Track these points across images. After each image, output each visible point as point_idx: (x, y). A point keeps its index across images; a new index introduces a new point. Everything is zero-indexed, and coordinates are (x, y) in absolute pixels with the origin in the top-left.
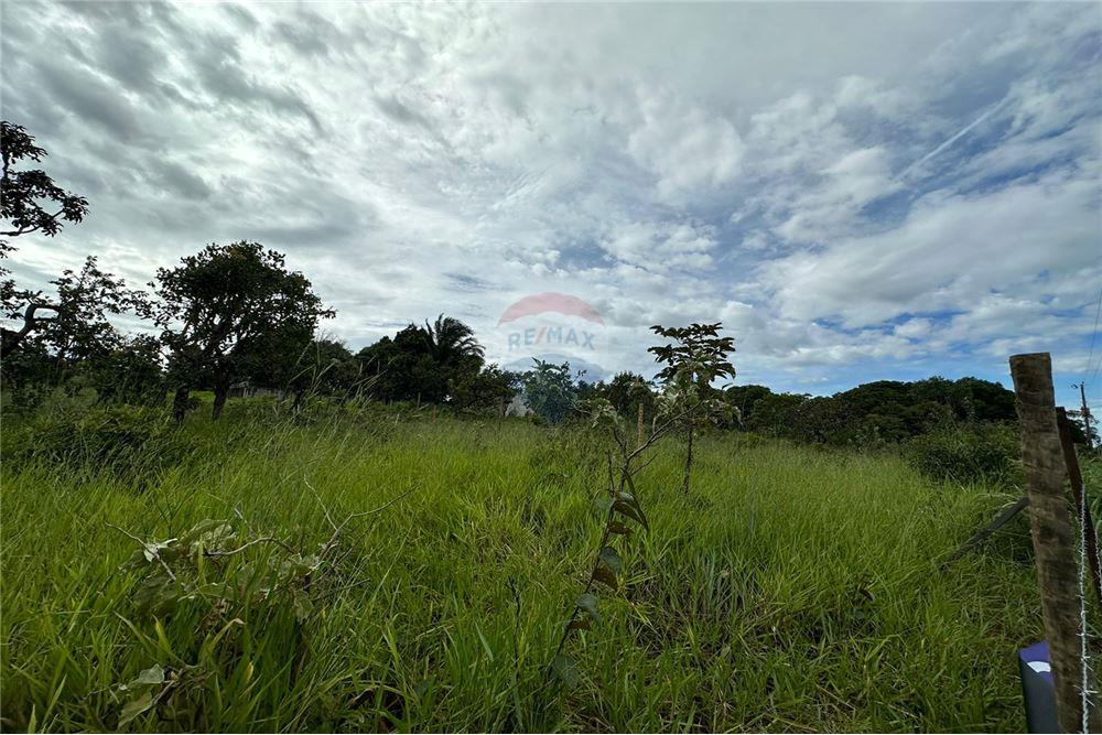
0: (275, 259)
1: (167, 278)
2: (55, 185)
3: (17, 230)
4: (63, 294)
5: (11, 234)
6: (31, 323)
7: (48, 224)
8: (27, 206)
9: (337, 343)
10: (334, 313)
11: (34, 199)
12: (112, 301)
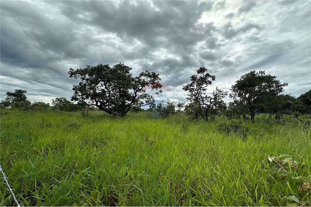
0: (262, 73)
1: (234, 87)
2: (210, 75)
3: (206, 85)
4: (214, 96)
5: (206, 87)
6: (211, 103)
7: (210, 83)
8: (207, 80)
9: (287, 95)
10: (287, 84)
11: (207, 79)
12: (222, 95)
